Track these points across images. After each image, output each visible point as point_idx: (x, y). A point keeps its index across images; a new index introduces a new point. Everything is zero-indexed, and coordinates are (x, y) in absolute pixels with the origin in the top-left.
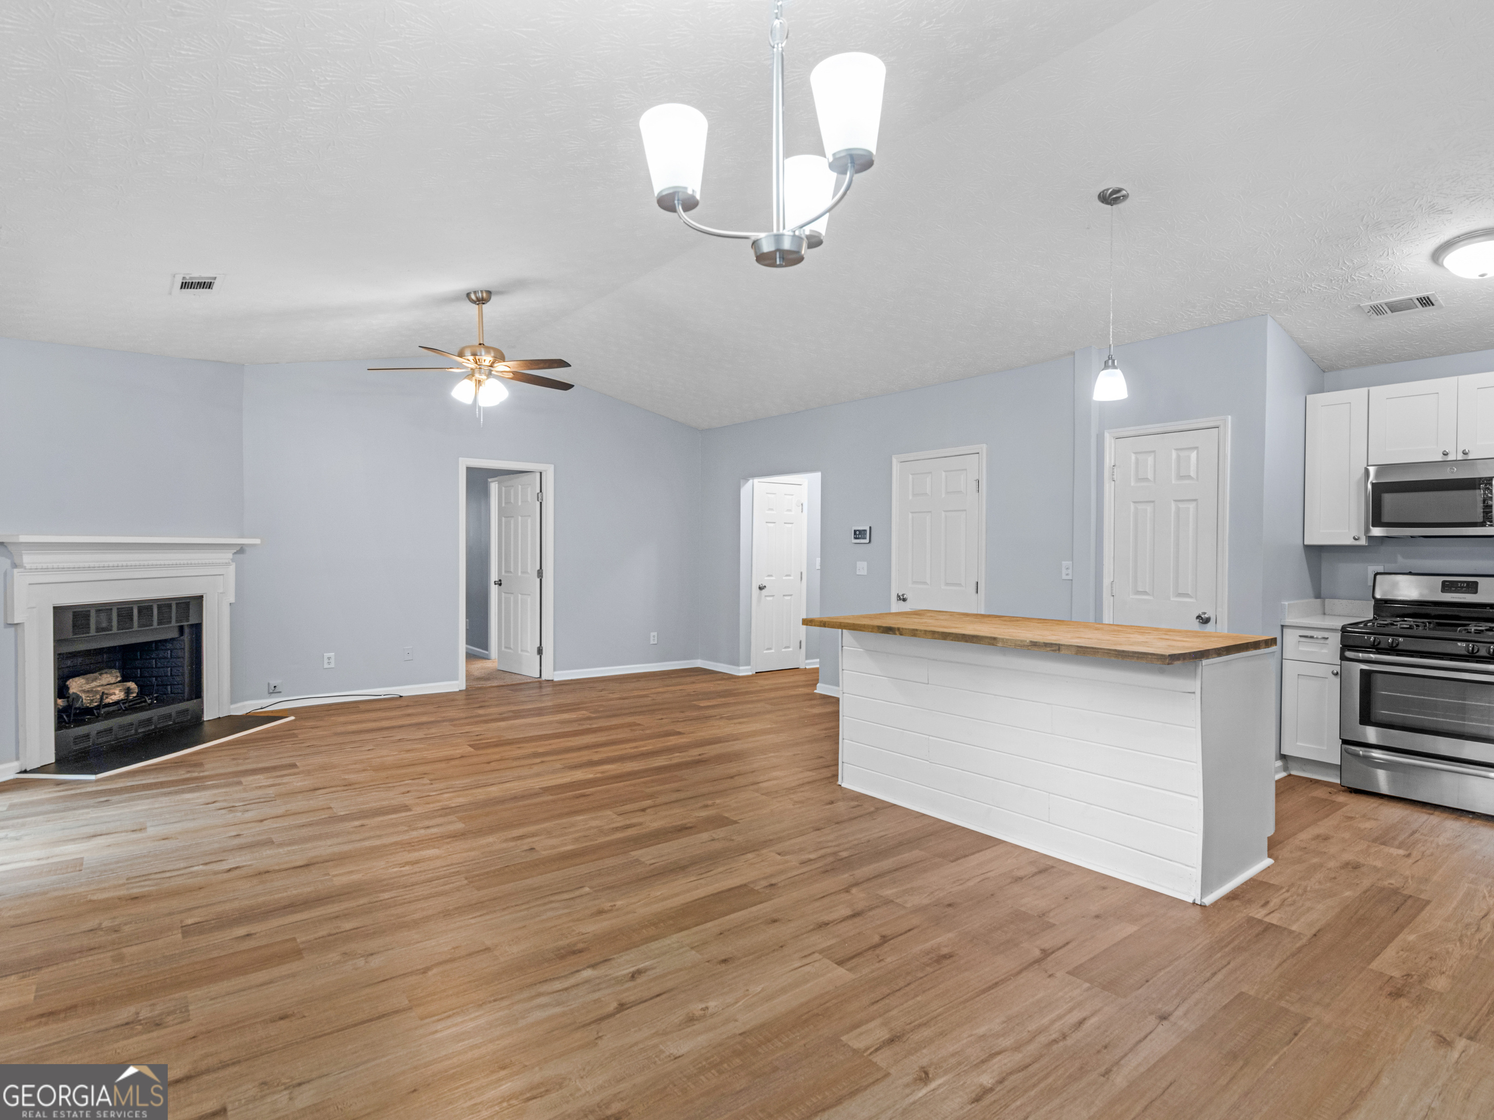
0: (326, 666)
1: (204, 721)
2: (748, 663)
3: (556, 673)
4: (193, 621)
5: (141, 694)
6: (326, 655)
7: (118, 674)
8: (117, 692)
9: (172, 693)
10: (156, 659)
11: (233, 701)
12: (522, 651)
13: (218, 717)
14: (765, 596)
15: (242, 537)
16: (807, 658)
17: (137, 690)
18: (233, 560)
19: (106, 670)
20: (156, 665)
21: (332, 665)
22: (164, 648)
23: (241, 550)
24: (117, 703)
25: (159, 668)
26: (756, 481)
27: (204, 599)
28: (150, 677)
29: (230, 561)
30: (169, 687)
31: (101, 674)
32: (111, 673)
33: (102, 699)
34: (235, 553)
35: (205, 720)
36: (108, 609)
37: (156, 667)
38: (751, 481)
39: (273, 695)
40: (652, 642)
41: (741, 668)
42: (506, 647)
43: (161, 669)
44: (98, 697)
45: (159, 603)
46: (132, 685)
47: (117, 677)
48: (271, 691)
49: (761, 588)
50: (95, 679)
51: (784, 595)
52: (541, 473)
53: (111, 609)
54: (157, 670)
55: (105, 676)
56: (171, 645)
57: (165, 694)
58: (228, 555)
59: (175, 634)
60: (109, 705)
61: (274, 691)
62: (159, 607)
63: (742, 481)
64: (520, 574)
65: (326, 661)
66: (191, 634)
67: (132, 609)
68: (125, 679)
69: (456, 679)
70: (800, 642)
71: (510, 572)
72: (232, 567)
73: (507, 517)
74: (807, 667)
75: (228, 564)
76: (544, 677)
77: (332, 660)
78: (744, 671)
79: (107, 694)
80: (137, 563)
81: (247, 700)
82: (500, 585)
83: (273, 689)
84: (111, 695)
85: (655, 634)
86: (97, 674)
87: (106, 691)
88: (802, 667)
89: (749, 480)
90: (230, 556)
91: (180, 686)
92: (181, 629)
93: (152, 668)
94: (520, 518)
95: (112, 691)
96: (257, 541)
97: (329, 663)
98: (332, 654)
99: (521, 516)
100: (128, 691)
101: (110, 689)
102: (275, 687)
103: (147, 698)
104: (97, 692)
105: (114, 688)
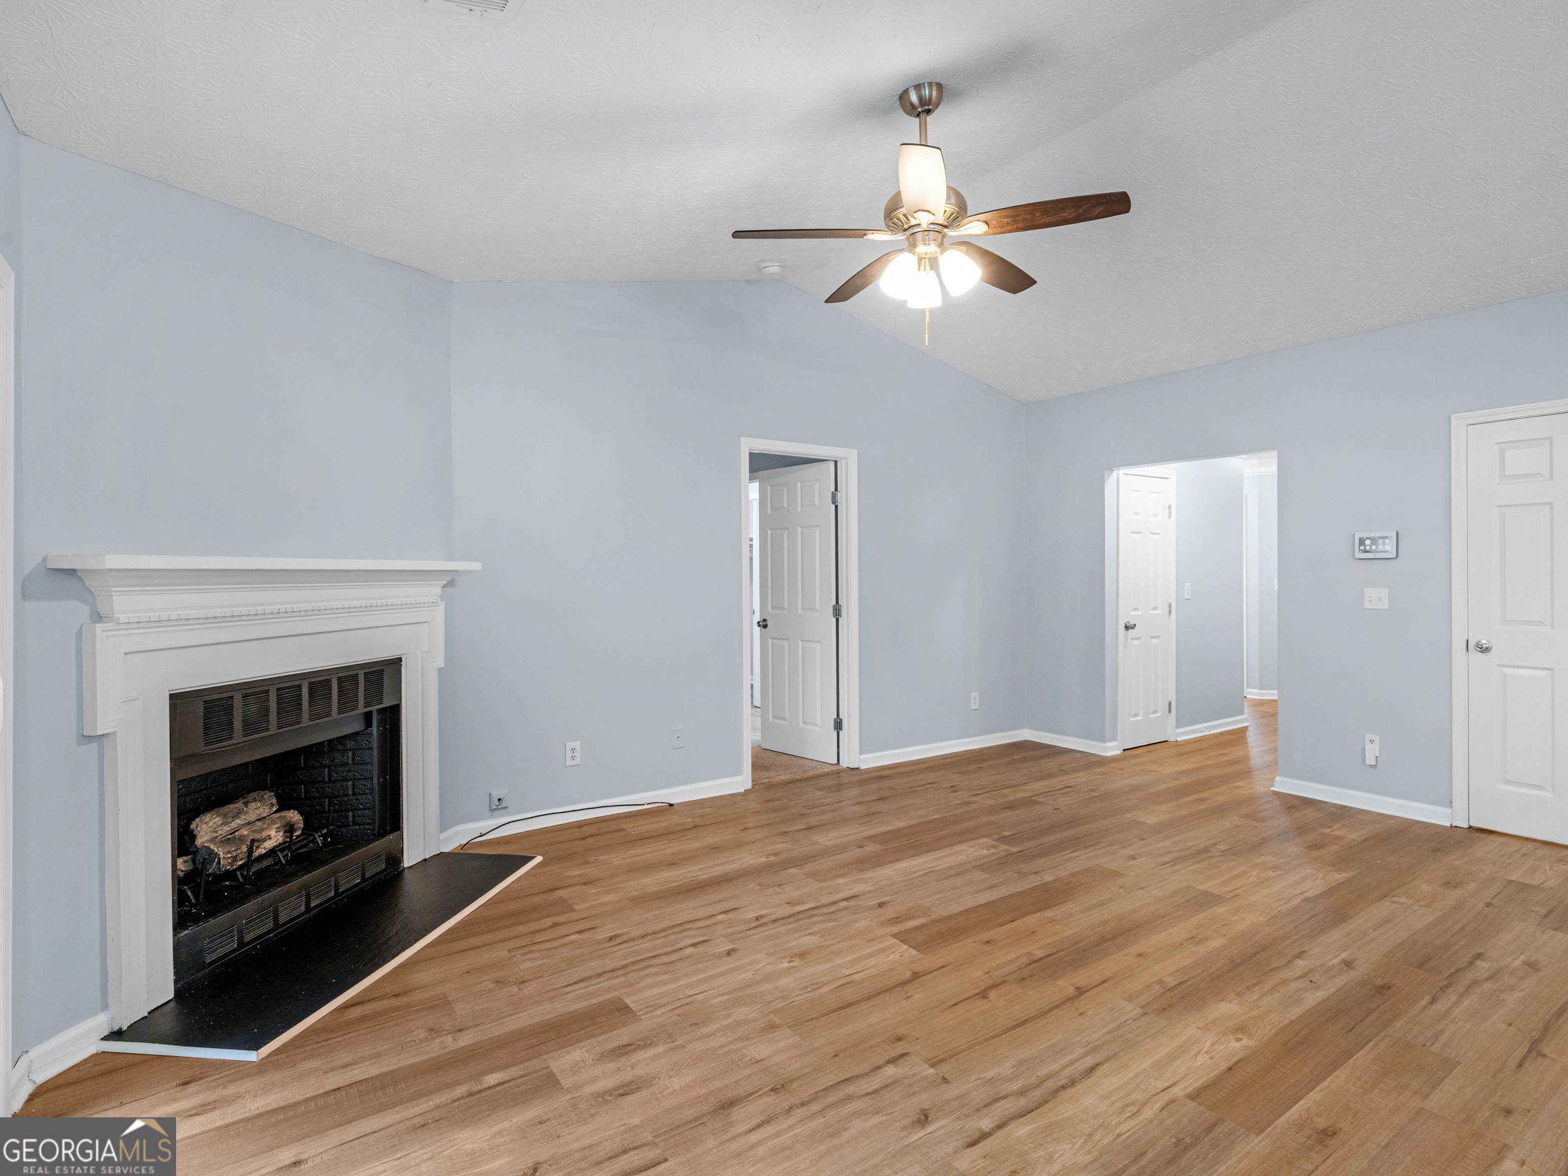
0: (569, 762)
1: (404, 869)
2: (1114, 739)
3: (863, 757)
4: (387, 703)
5: (309, 827)
6: (570, 745)
7: (274, 801)
8: (273, 833)
9: (355, 823)
10: (329, 767)
11: (443, 828)
12: (804, 723)
13: (423, 858)
14: (1132, 639)
15: (451, 559)
16: (1178, 726)
17: (302, 825)
18: (442, 597)
19: (254, 795)
20: (329, 778)
21: (578, 761)
22: (343, 748)
23: (451, 581)
24: (272, 852)
25: (334, 782)
26: (1122, 471)
27: (403, 663)
28: (321, 798)
29: (439, 600)
30: (350, 813)
31: (246, 804)
32: (262, 800)
33: (250, 851)
34: (445, 586)
35: (406, 866)
36: (262, 693)
37: (330, 781)
38: (1115, 472)
39: (496, 812)
40: (973, 707)
41: (1109, 744)
42: (774, 717)
43: (339, 784)
44: (244, 848)
45: (340, 675)
46: (294, 816)
47: (272, 806)
48: (495, 807)
49: (1127, 628)
50: (237, 815)
51: (1151, 637)
52: (836, 462)
53: (268, 691)
54: (331, 785)
55: (253, 805)
56: (352, 743)
57: (345, 826)
58: (433, 590)
59: (358, 726)
60: (261, 858)
61: (498, 805)
62: (340, 681)
63: (1106, 473)
64: (800, 611)
65: (569, 754)
66: (381, 722)
67: (299, 687)
68: (283, 807)
69: (738, 773)
70: (1170, 704)
71: (783, 608)
72: (441, 610)
73: (773, 529)
74: (1179, 739)
75: (435, 604)
76: (844, 763)
77: (578, 753)
78: (1111, 749)
79: (258, 841)
80: (309, 606)
81: (459, 823)
82: (765, 626)
83: (496, 802)
84: (264, 840)
85: (976, 694)
86: (239, 804)
87: (257, 836)
88: (1172, 739)
89: (1113, 471)
90: (438, 590)
91: (367, 812)
92: (368, 716)
93: (324, 782)
94: (799, 529)
95: (265, 834)
96: (476, 566)
97: (573, 758)
98: (577, 744)
99: (800, 527)
100: (290, 828)
101: (263, 830)
102: (499, 800)
103: (317, 836)
104: (242, 839)
105: (269, 828)
